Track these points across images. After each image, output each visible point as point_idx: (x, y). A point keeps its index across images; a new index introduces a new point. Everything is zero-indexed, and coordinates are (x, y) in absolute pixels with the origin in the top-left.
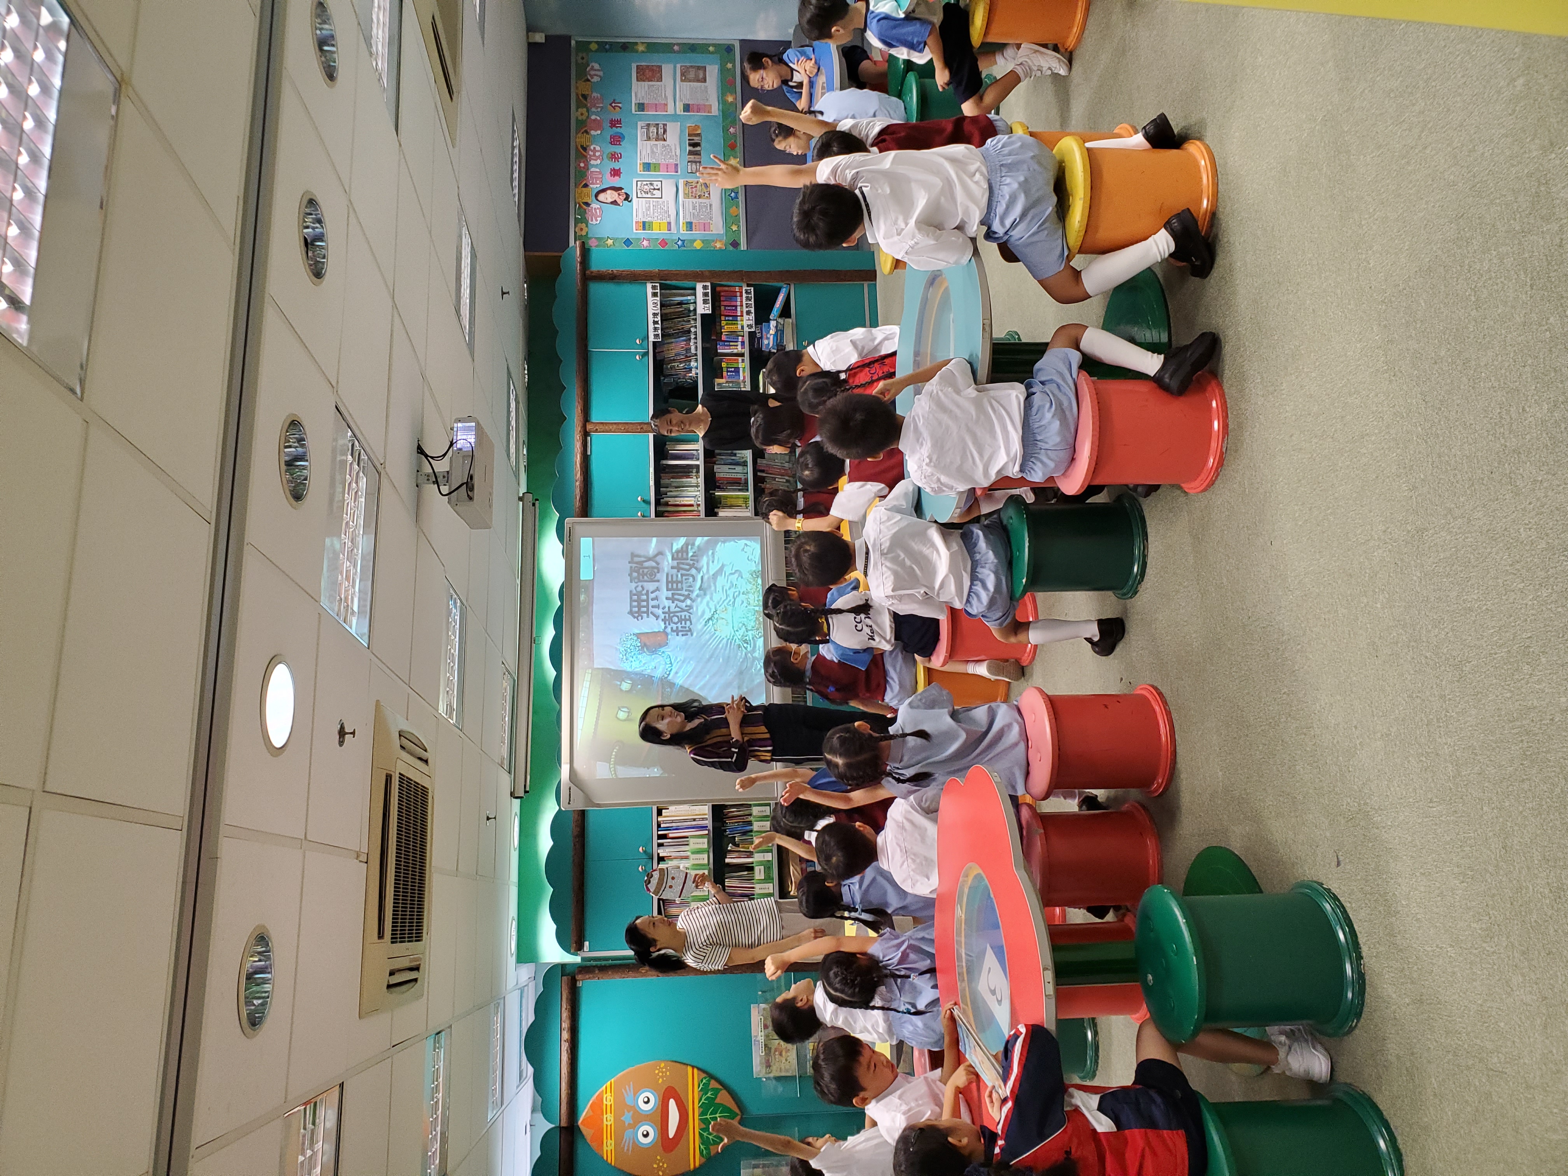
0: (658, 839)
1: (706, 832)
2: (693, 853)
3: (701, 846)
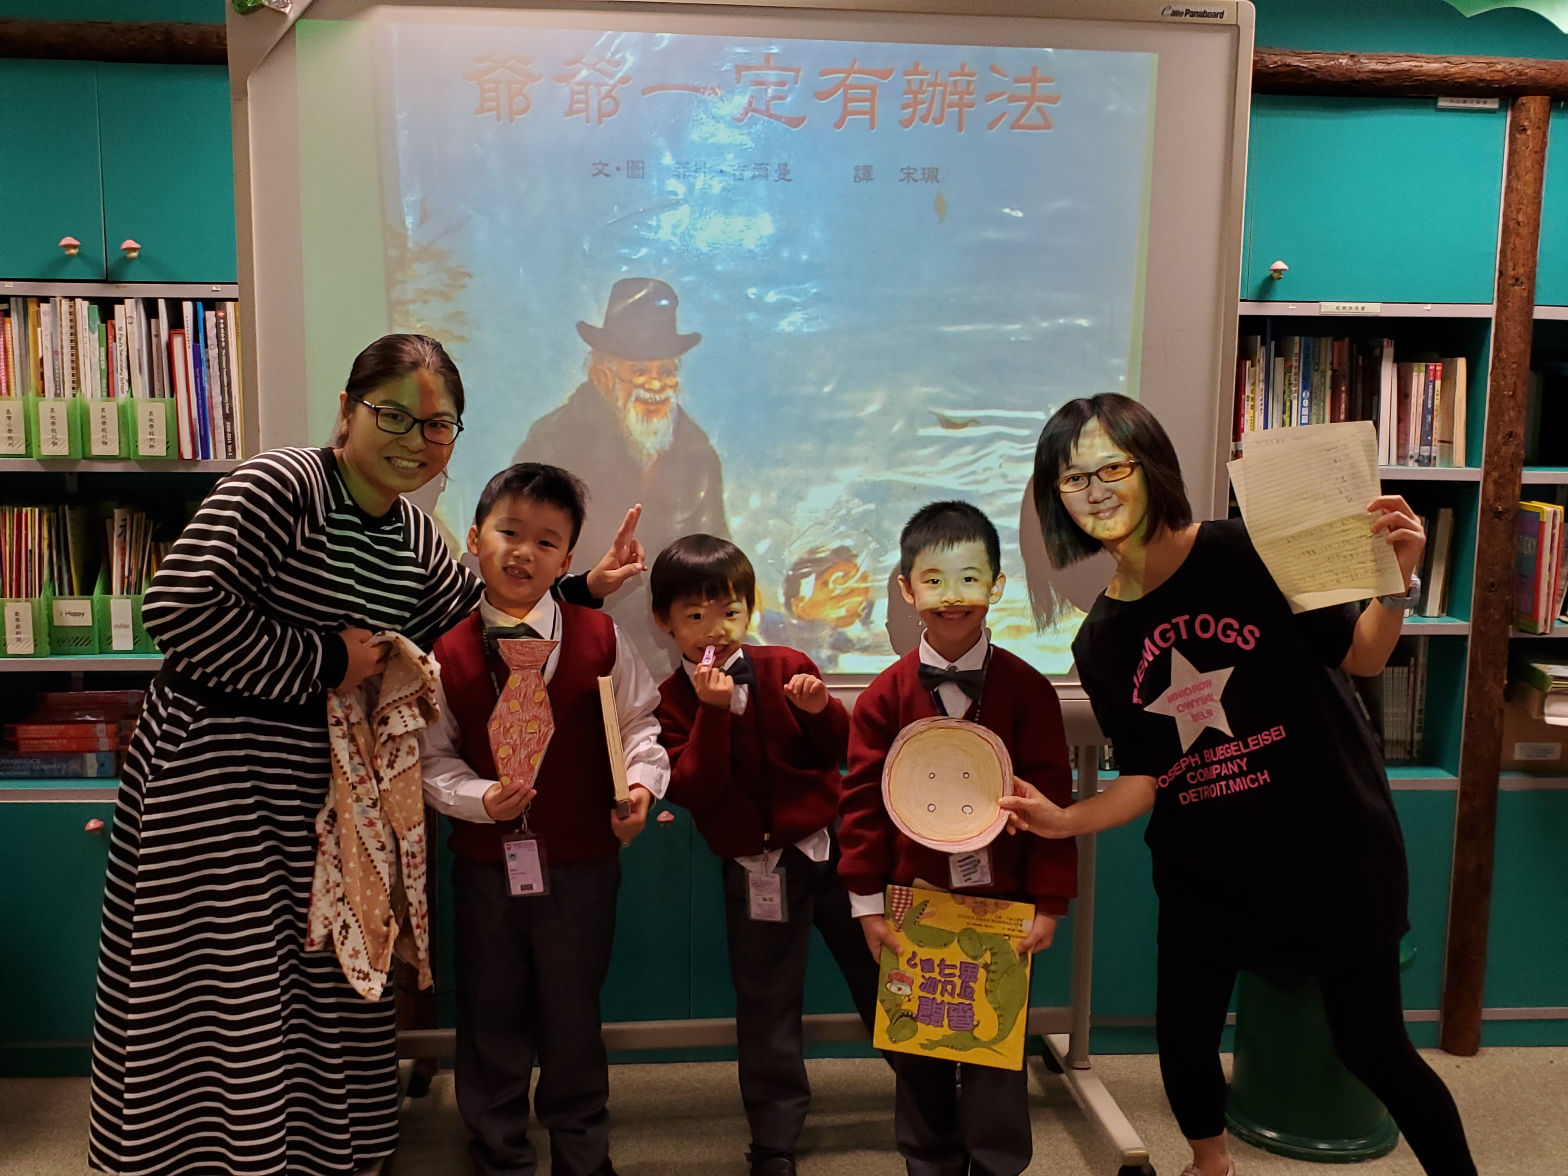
0: (168, 300)
1: (187, 454)
2: (122, 412)
3: (143, 436)
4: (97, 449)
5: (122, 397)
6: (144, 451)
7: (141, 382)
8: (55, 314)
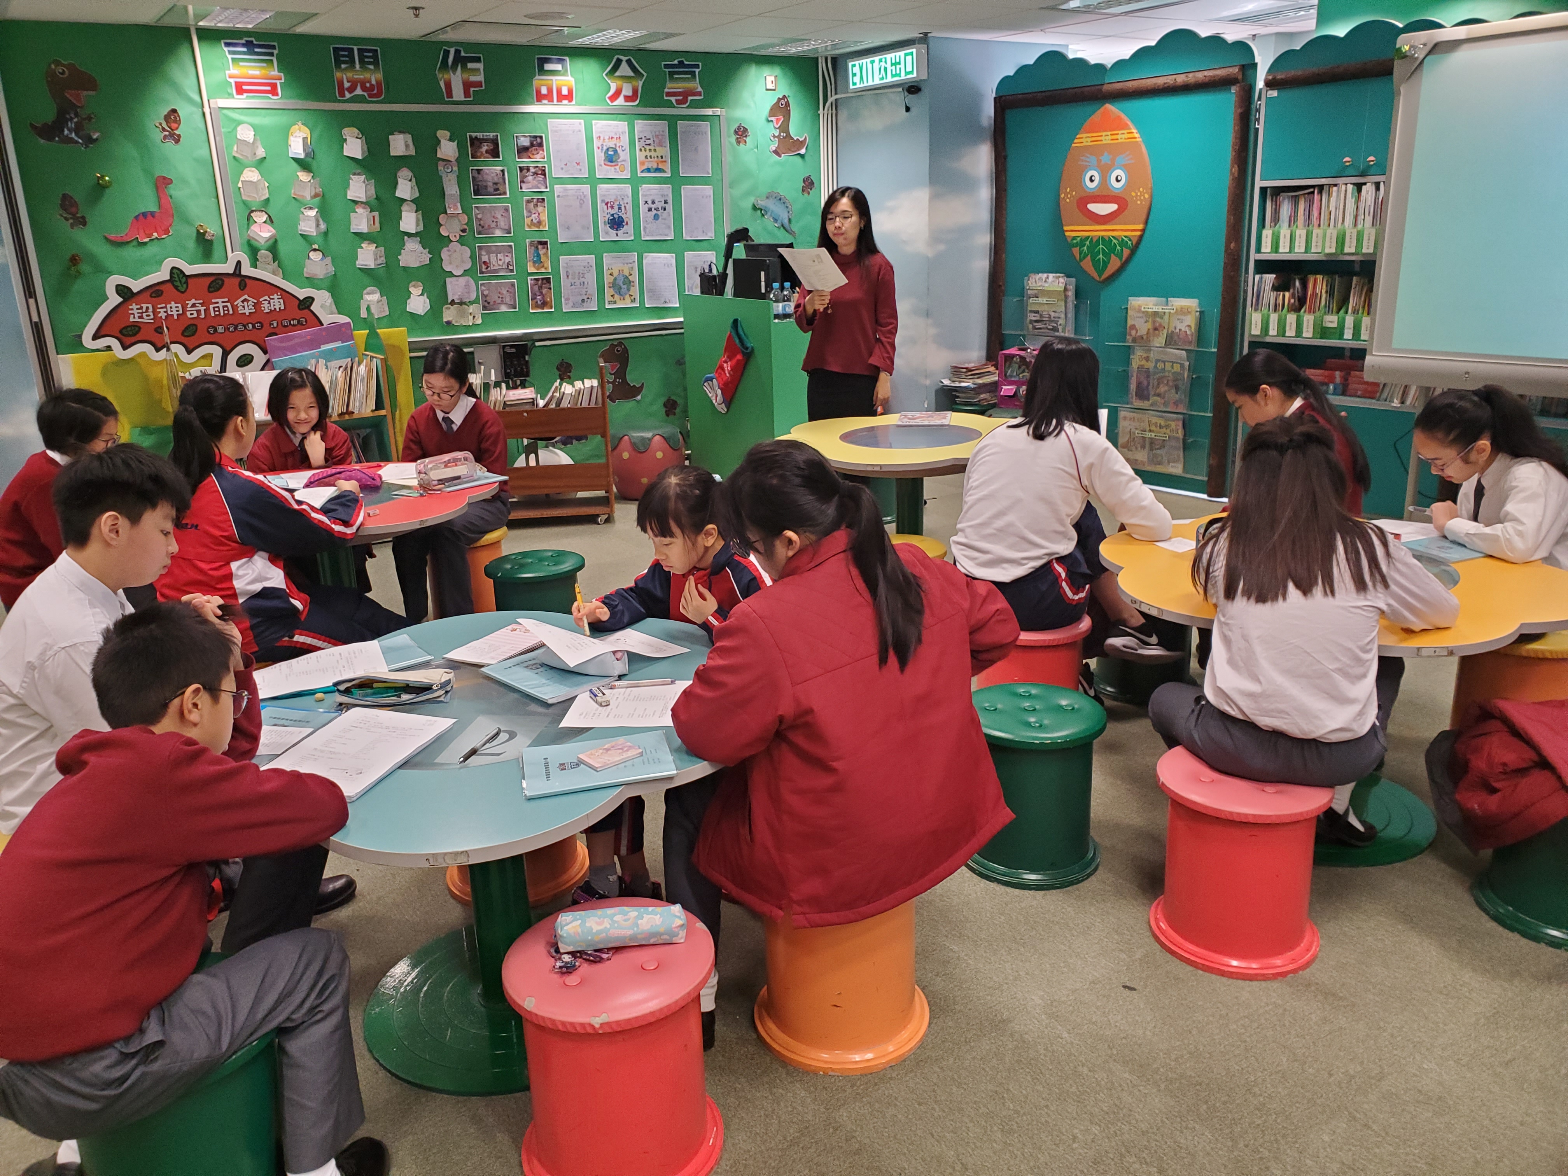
2: (1359, 233)
4: (1347, 250)
5: (1360, 227)
6: (1364, 251)
7: (1369, 220)
8: (1338, 192)
